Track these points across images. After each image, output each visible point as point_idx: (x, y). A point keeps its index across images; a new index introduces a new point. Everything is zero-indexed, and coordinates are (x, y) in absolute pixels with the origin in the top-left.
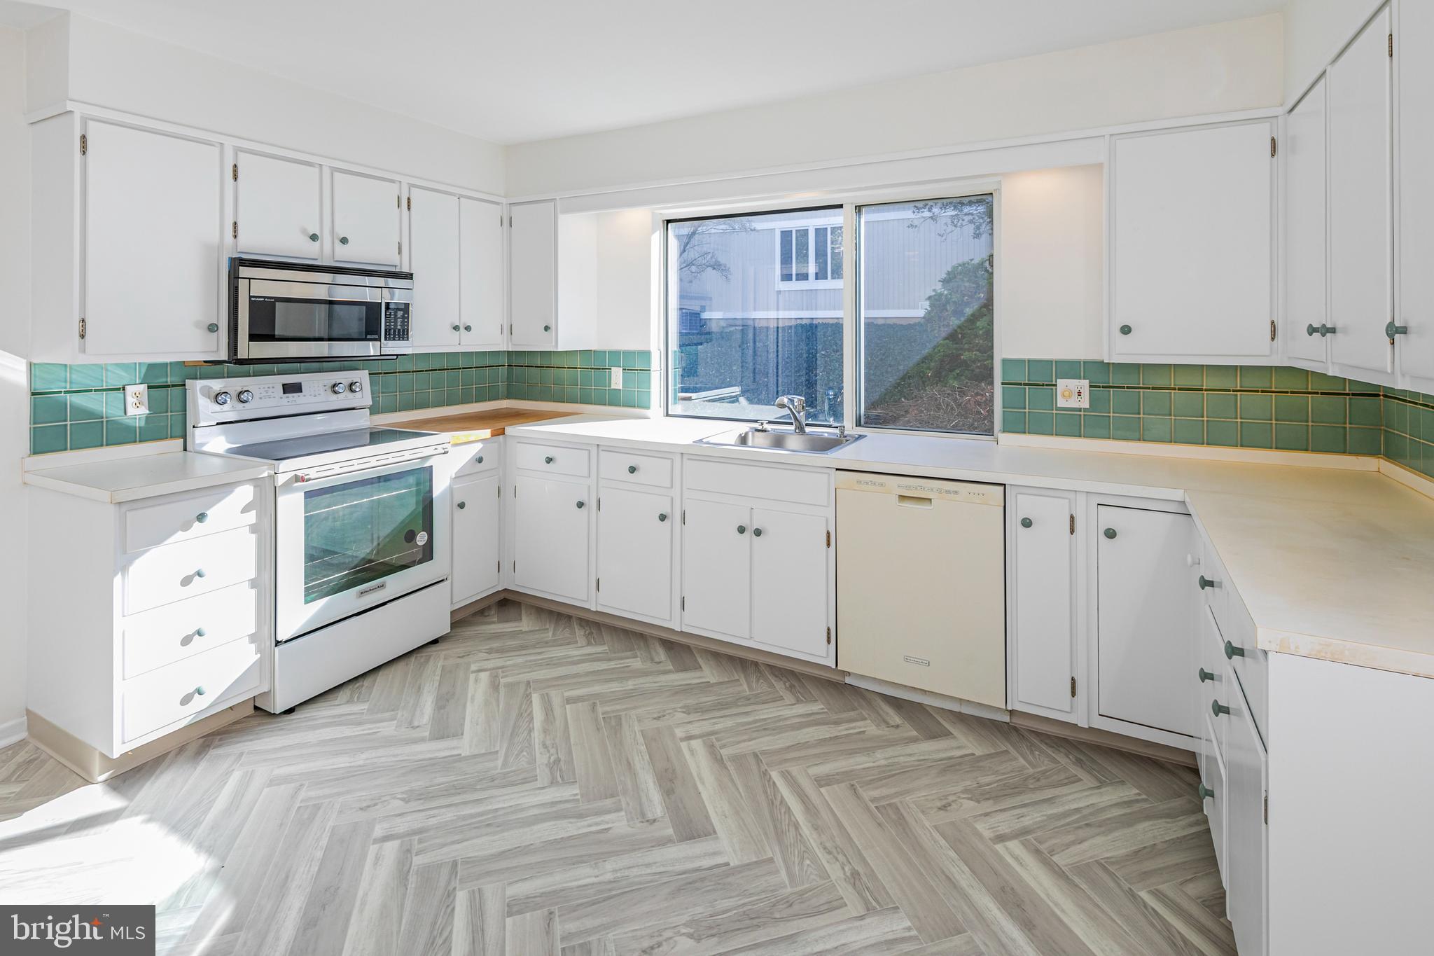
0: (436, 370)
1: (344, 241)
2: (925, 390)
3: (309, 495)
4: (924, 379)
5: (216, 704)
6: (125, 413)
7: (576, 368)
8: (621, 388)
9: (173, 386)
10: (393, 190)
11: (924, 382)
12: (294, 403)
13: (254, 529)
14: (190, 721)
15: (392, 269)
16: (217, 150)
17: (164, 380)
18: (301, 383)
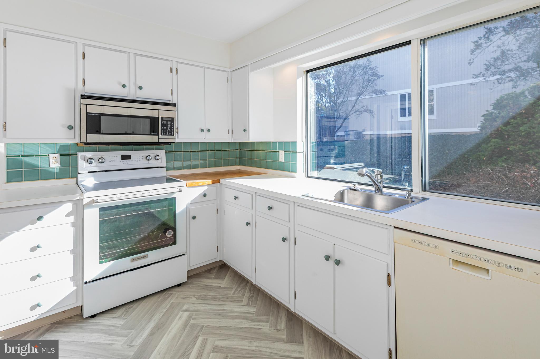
0: (202, 151)
1: (140, 88)
2: (481, 168)
3: (102, 209)
4: (480, 162)
5: (49, 311)
6: (49, 166)
7: (265, 151)
8: (284, 161)
9: (72, 155)
10: (168, 65)
11: (480, 163)
12: (126, 164)
13: (73, 225)
14: (37, 318)
15: (168, 102)
16: (74, 45)
17: (68, 152)
18: (131, 155)
